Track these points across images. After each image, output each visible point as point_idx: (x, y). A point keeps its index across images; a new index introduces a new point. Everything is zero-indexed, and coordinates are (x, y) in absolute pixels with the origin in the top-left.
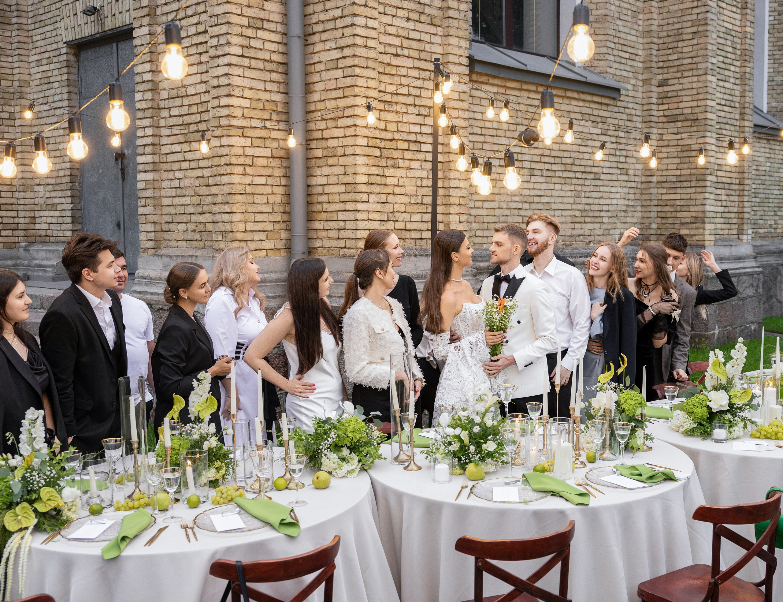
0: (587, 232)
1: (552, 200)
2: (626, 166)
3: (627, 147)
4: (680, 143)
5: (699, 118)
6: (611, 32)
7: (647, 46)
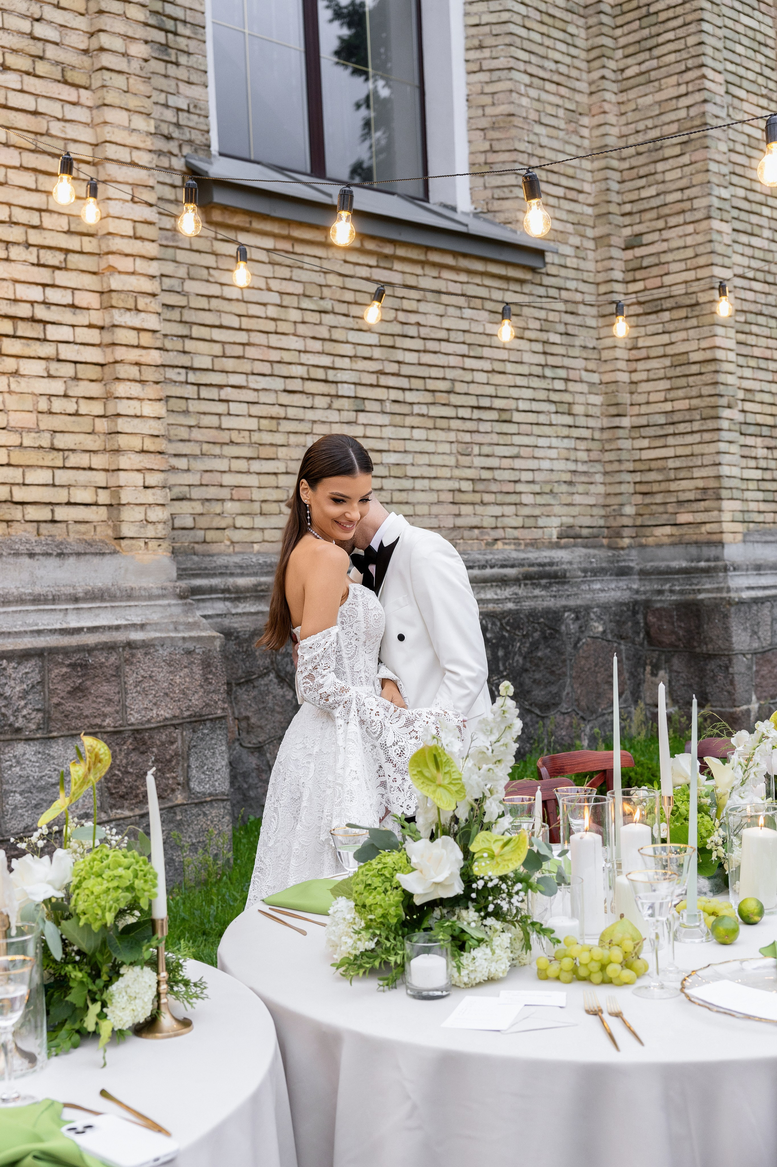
0: (488, 522)
1: (408, 459)
2: (567, 397)
3: (567, 362)
4: (670, 350)
5: (701, 301)
6: (522, 146)
7: (600, 175)
